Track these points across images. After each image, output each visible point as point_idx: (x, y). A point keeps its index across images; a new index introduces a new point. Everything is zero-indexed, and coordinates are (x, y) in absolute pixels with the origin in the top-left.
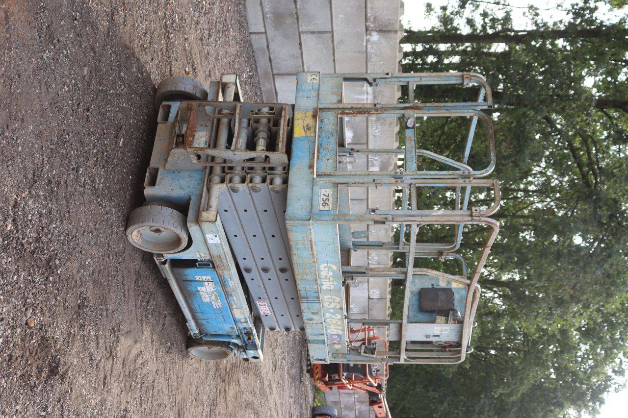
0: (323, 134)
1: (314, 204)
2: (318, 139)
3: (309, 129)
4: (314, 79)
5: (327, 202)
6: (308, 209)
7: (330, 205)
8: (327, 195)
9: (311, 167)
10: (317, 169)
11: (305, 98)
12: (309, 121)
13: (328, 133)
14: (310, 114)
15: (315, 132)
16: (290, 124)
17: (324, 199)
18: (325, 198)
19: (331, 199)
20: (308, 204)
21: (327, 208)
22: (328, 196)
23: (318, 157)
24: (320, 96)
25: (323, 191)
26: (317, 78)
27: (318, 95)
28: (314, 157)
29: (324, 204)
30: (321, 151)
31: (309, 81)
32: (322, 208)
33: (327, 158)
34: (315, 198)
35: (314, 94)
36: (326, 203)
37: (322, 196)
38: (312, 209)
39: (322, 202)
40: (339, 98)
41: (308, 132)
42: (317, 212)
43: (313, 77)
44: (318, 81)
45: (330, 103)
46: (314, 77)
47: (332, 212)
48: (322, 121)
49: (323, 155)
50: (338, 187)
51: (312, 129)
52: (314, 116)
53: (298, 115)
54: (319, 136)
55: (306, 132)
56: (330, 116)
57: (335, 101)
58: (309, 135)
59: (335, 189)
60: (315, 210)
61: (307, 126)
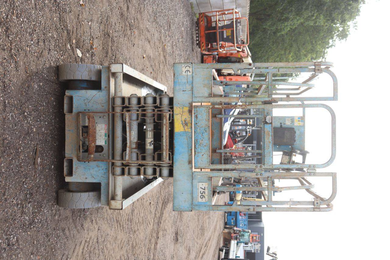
0: (198, 130)
1: (194, 196)
2: (194, 135)
3: (186, 124)
4: (188, 71)
5: (203, 194)
6: (190, 202)
7: (206, 197)
8: (204, 188)
9: (190, 162)
10: (195, 163)
11: (182, 92)
12: (186, 116)
13: (201, 129)
14: (186, 109)
15: (192, 128)
16: (171, 118)
17: (202, 192)
18: (202, 191)
19: (206, 191)
20: (190, 196)
21: (204, 200)
22: (204, 189)
23: (195, 152)
24: (195, 90)
25: (200, 185)
26: (191, 70)
27: (192, 88)
28: (192, 153)
29: (202, 197)
30: (197, 146)
31: (184, 73)
32: (200, 200)
33: (203, 153)
34: (194, 190)
35: (189, 87)
36: (203, 196)
37: (200, 190)
38: (192, 201)
39: (200, 195)
40: (209, 91)
41: (186, 127)
42: (197, 203)
43: (186, 69)
44: (191, 73)
45: (202, 97)
46: (188, 68)
47: (208, 204)
48: (196, 117)
49: (199, 150)
50: (211, 180)
51: (189, 125)
52: (190, 111)
53: (177, 110)
54: (195, 132)
55: (184, 127)
56: (203, 112)
57: (206, 94)
58: (187, 130)
59: (209, 182)
60: (195, 202)
61: (185, 121)
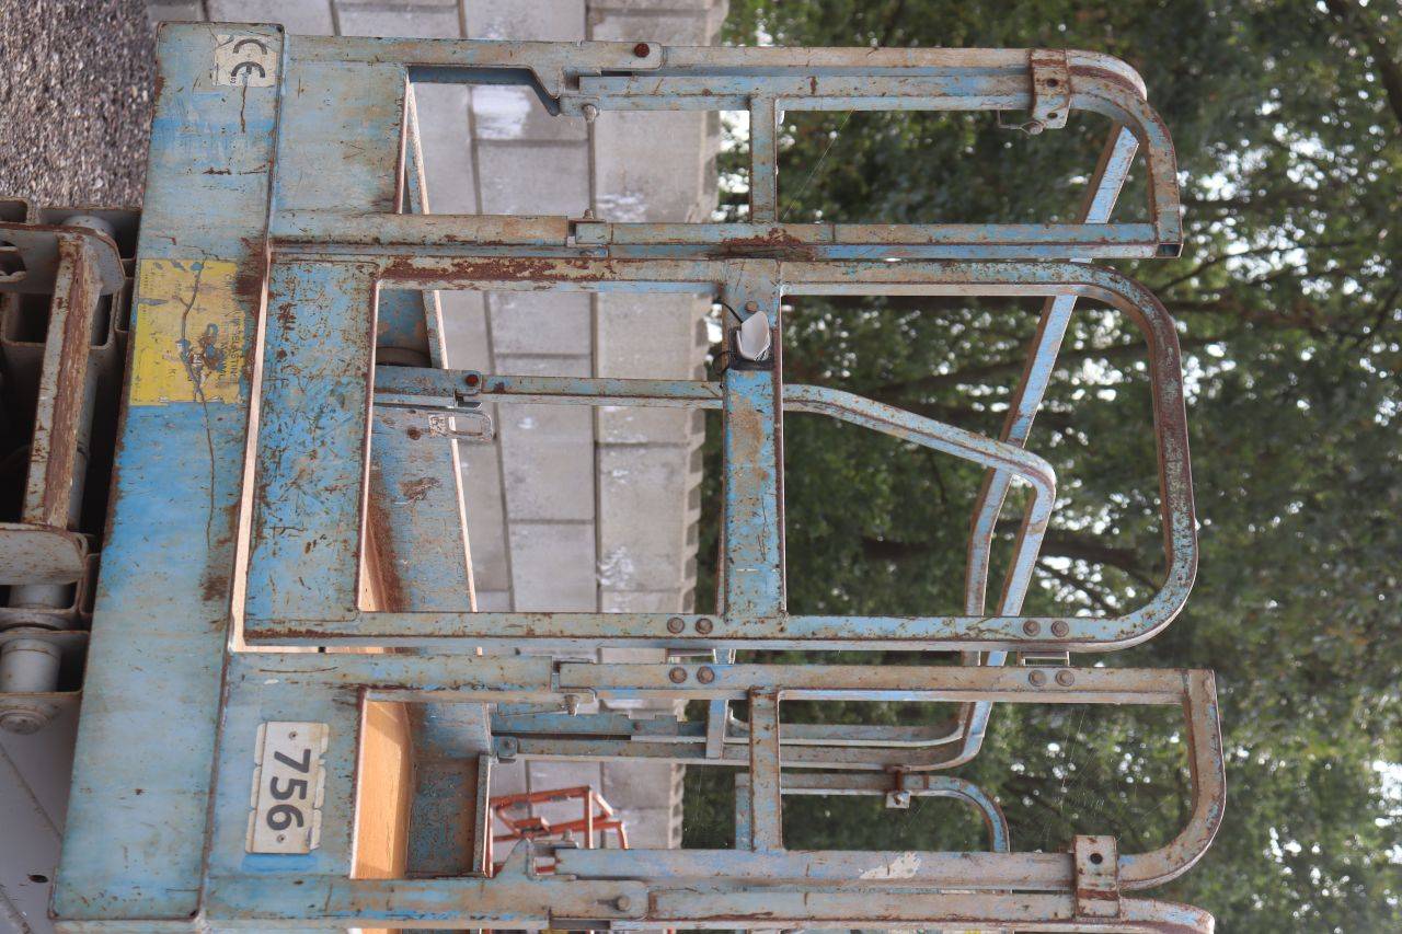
0: (292, 392)
1: (223, 812)
2: (263, 423)
3: (213, 360)
4: (249, 66)
5: (294, 800)
6: (189, 851)
7: (314, 819)
8: (299, 758)
9: (217, 587)
10: (249, 598)
11: (200, 179)
12: (218, 313)
13: (312, 389)
14: (222, 273)
15: (248, 377)
16: (114, 326)
17: (282, 787)
18: (287, 774)
19: (317, 782)
20: (191, 811)
21: (293, 839)
22: (304, 767)
23: (258, 524)
24: (284, 167)
25: (277, 737)
26: (269, 63)
27: (272, 160)
28: (234, 527)
29: (280, 817)
30: (274, 491)
31: (224, 78)
32: (265, 839)
33: (309, 536)
34: (230, 772)
35: (248, 153)
36: (289, 810)
37: (273, 768)
38: (207, 848)
39: (267, 802)
40: (383, 182)
41: (209, 380)
42: (237, 862)
43: (241, 57)
44: (270, 79)
45: (334, 210)
46: (249, 53)
47: (324, 865)
48: (285, 316)
49: (288, 516)
50: (359, 707)
51: (229, 363)
52: (246, 288)
53: (156, 275)
54: (266, 404)
55: (195, 376)
56: (331, 289)
57: (361, 199)
58: (212, 394)
59: (343, 722)
60: (227, 855)
61: (206, 341)
